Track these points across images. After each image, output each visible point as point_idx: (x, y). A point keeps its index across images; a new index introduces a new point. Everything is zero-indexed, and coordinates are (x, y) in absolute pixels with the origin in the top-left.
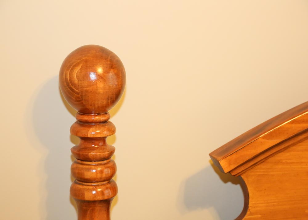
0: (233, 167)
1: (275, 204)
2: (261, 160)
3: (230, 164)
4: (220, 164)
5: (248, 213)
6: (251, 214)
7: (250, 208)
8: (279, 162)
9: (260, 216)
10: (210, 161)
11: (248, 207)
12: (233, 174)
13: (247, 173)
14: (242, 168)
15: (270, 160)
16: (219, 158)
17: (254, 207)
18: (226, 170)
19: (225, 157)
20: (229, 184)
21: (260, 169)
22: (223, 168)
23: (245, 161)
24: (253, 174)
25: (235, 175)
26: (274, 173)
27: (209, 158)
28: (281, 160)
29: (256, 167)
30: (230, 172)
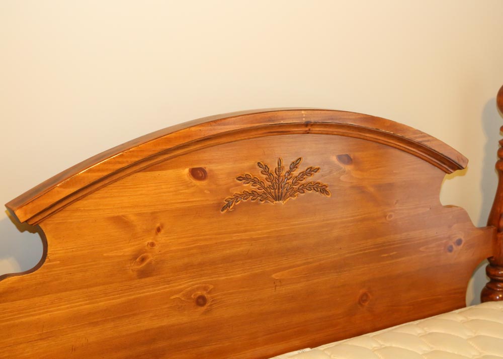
0: (29, 216)
1: (73, 250)
2: (59, 209)
3: (26, 214)
4: (15, 214)
5: (47, 260)
6: (50, 261)
7: (48, 255)
8: (77, 210)
9: (59, 262)
10: (6, 211)
11: (47, 254)
12: (30, 223)
13: (45, 222)
14: (39, 218)
15: (68, 208)
16: (14, 208)
17: (53, 254)
18: (22, 220)
19: (21, 207)
20: (27, 233)
21: (59, 218)
22: (19, 218)
23: (41, 210)
24: (50, 222)
25: (32, 225)
26: (72, 221)
27: (5, 209)
28: (79, 208)
29: (54, 216)
30: (26, 221)
